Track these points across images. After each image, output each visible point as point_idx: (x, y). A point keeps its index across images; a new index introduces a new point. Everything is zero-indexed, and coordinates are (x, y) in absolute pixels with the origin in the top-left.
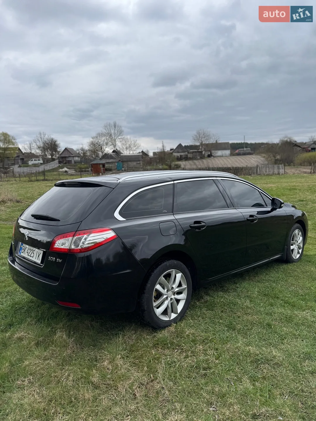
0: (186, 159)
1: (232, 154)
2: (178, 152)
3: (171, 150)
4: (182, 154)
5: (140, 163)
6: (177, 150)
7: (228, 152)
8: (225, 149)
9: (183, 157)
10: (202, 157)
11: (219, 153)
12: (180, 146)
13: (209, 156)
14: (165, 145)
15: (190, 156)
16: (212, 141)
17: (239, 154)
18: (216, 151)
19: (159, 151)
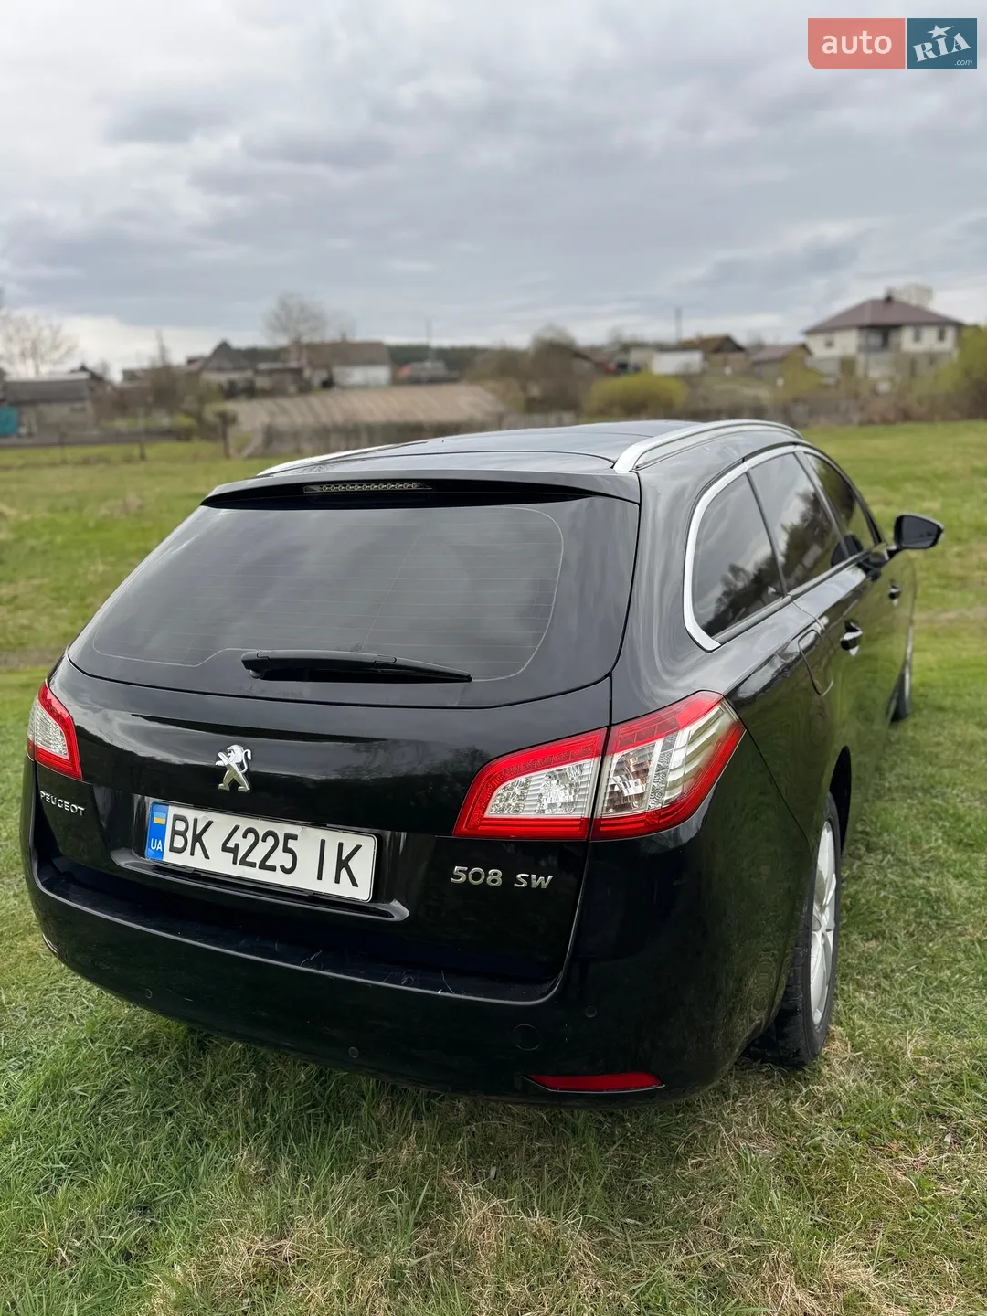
0: (251, 392)
1: (396, 381)
2: (220, 369)
3: (191, 361)
4: (235, 376)
5: (83, 410)
6: (214, 363)
7: (381, 373)
8: (372, 362)
9: (241, 385)
10: (305, 389)
11: (357, 375)
12: (223, 349)
13: (328, 384)
14: (168, 344)
15: (262, 382)
16: (330, 335)
17: (415, 381)
18: (348, 370)
19: (145, 364)
